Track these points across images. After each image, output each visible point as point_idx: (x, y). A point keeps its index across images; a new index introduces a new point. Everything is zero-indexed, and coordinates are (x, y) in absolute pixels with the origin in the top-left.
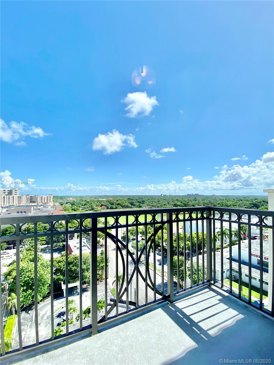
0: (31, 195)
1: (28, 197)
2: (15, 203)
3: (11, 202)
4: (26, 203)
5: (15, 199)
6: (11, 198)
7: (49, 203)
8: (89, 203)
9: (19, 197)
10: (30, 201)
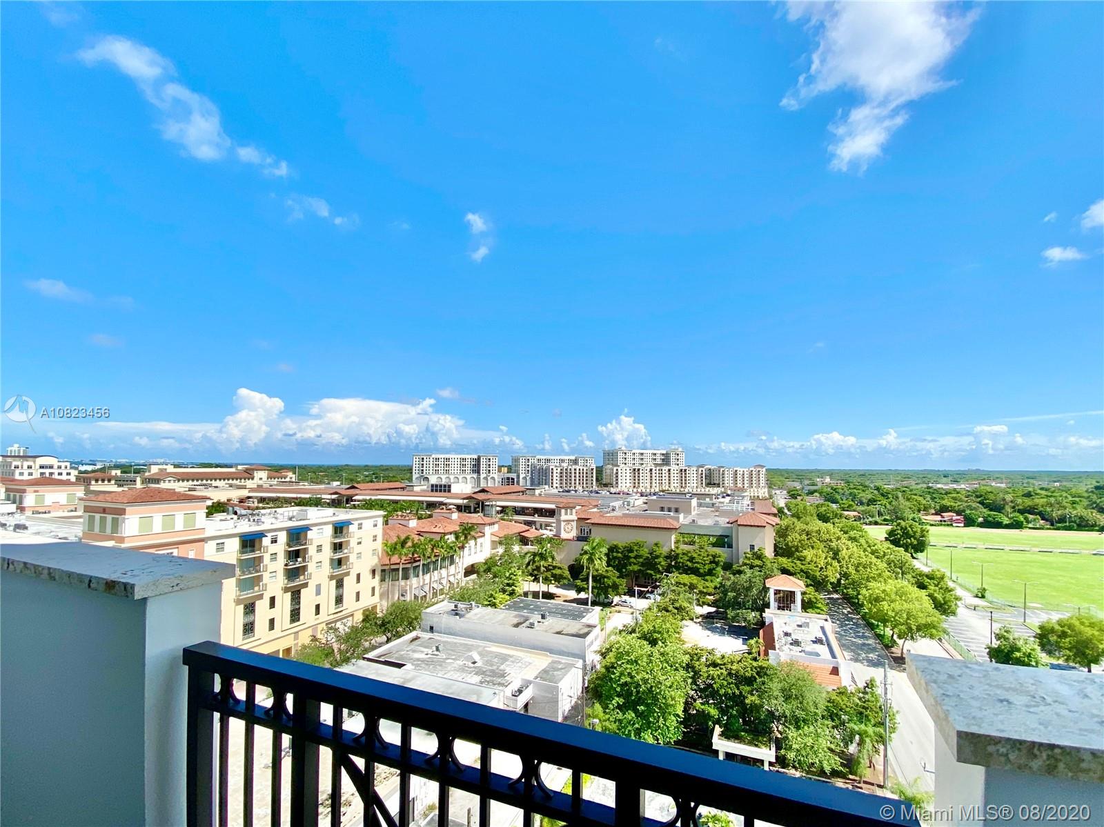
0: (710, 467)
1: (702, 471)
2: (672, 485)
3: (664, 481)
4: (697, 487)
5: (672, 475)
6: (664, 472)
7: (756, 490)
8: (890, 496)
9: (681, 470)
10: (708, 481)
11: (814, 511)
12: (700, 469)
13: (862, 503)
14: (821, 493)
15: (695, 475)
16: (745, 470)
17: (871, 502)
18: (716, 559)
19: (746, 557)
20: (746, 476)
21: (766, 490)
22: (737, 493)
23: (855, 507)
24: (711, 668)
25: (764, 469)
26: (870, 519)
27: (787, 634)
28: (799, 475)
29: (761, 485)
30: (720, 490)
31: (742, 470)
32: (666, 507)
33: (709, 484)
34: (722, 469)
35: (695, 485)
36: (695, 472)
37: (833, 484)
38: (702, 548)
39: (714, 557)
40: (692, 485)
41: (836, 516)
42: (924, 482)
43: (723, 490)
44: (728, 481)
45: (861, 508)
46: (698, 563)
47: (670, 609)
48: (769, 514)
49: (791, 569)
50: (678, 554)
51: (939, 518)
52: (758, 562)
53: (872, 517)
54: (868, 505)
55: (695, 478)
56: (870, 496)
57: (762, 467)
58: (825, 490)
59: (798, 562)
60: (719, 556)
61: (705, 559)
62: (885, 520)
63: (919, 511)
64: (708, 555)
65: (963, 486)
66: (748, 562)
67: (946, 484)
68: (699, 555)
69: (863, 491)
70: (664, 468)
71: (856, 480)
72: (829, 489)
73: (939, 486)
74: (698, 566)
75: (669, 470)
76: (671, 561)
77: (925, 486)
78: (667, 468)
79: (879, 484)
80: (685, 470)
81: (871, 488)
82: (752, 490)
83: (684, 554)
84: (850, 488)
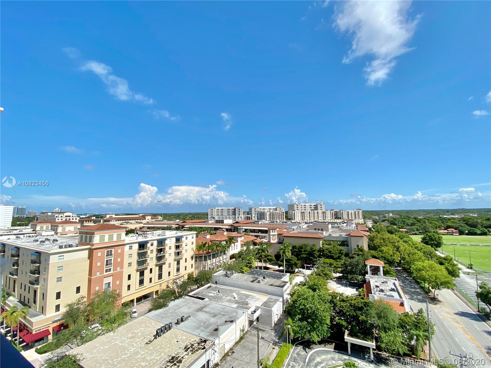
0: (336, 210)
2: (319, 219)
3: (315, 217)
4: (331, 219)
5: (319, 214)
6: (315, 213)
7: (358, 220)
8: (421, 221)
9: (323, 212)
10: (336, 217)
11: (385, 229)
12: (332, 211)
13: (408, 225)
14: (388, 221)
15: (330, 214)
16: (352, 211)
17: (413, 224)
18: (342, 252)
19: (355, 251)
20: (353, 214)
21: (363, 220)
22: (349, 222)
23: (405, 227)
24: (342, 302)
25: (361, 211)
26: (413, 232)
27: (377, 286)
28: (377, 213)
29: (360, 218)
30: (342, 220)
31: (351, 211)
32: (317, 228)
33: (336, 218)
34: (342, 211)
35: (330, 218)
36: (329, 213)
37: (394, 216)
38: (335, 247)
39: (340, 251)
41: (396, 231)
42: (437, 215)
43: (343, 220)
44: (345, 217)
45: (408, 227)
46: (333, 253)
47: (321, 275)
48: (365, 231)
49: (377, 256)
50: (324, 250)
51: (446, 231)
52: (361, 253)
53: (414, 231)
54: (411, 226)
55: (330, 215)
56: (412, 222)
57: (361, 210)
58: (390, 219)
59: (380, 253)
60: (343, 251)
61: (336, 251)
62: (420, 233)
63: (436, 228)
64: (337, 250)
65: (456, 216)
66: (356, 253)
67: (449, 215)
68: (333, 250)
69: (408, 219)
70: (315, 211)
71: (404, 215)
72: (392, 219)
73: (445, 216)
74: (333, 255)
75: (318, 212)
76: (321, 253)
77: (438, 216)
78: (317, 211)
79: (416, 216)
80: (325, 212)
81: (412, 218)
82: (356, 220)
83: (326, 249)
84: (402, 218)
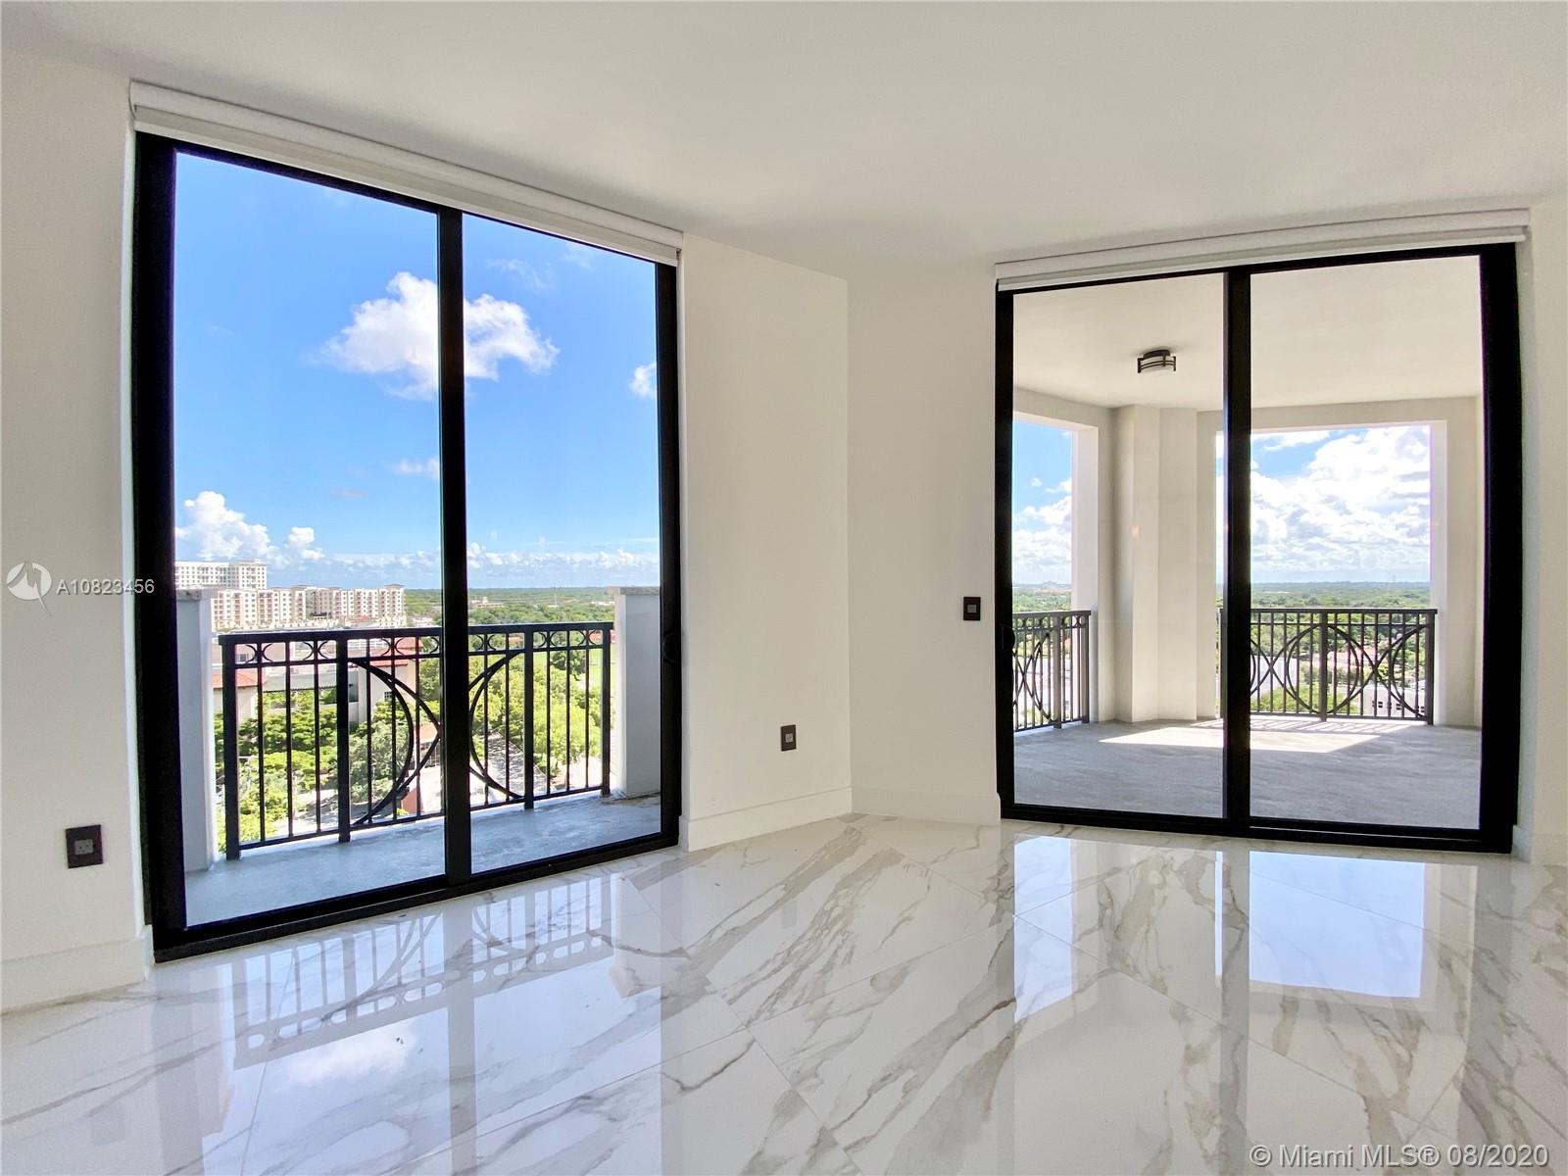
0: (315, 588)
1: (301, 595)
2: (243, 619)
3: (226, 615)
4: (291, 621)
5: (242, 603)
6: (225, 598)
7: (389, 619)
9: (261, 595)
10: (312, 611)
12: (297, 593)
16: (373, 592)
19: (379, 710)
20: (374, 600)
21: (405, 618)
25: (402, 590)
29: (397, 611)
31: (367, 592)
33: (313, 615)
35: (288, 617)
36: (288, 597)
40: (283, 617)
43: (337, 622)
46: (301, 731)
55: (288, 607)
57: (400, 586)
58: (482, 614)
66: (382, 715)
67: (607, 601)
68: (303, 719)
69: (527, 613)
70: (225, 593)
71: (517, 602)
72: (487, 613)
75: (237, 596)
78: (233, 593)
80: (269, 595)
82: (383, 619)
83: (274, 722)
84: (512, 610)
